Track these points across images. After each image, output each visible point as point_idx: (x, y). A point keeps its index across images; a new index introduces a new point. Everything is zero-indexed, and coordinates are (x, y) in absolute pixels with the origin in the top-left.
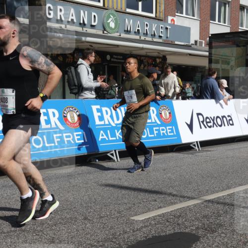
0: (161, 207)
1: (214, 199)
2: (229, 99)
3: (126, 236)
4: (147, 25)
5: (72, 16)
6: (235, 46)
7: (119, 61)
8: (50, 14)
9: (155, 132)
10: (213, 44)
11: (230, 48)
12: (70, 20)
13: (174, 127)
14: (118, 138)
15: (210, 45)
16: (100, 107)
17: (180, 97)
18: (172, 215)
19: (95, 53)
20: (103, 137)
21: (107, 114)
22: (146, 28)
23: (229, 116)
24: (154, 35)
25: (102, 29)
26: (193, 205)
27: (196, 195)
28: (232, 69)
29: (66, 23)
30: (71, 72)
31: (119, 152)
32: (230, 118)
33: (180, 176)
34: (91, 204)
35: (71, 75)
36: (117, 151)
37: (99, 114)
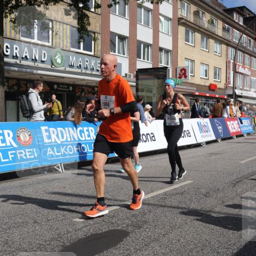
2: (152, 121)
3: (69, 235)
4: (87, 61)
5: (26, 53)
6: (156, 78)
7: (64, 89)
8: (7, 51)
10: (139, 77)
11: (152, 80)
12: (24, 56)
15: (137, 77)
16: (48, 128)
19: (43, 83)
20: (50, 153)
21: (54, 133)
22: (86, 63)
23: (152, 134)
24: (93, 69)
25: (51, 64)
28: (154, 96)
29: (21, 59)
30: (23, 99)
31: (64, 165)
32: (152, 135)
33: (114, 183)
35: (23, 102)
36: (62, 164)
37: (47, 134)
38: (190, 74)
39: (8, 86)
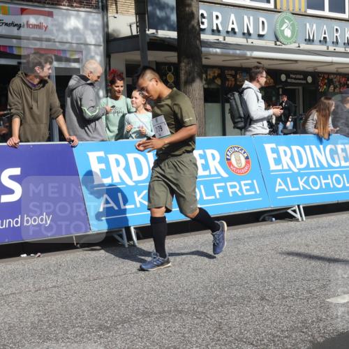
3: (321, 325)
4: (337, 30)
5: (233, 24)
7: (298, 81)
8: (203, 23)
12: (230, 30)
14: (302, 189)
16: (277, 146)
20: (281, 187)
21: (286, 155)
22: (336, 35)
24: (348, 43)
25: (275, 39)
29: (225, 34)
30: (235, 99)
31: (304, 208)
34: (268, 278)
35: (234, 103)
36: (301, 207)
37: (275, 155)
39: (206, 80)
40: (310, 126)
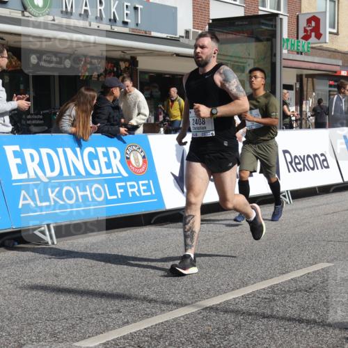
0: (128, 323)
1: (219, 305)
4: (101, 2)
6: (254, 39)
9: (119, 191)
11: (245, 45)
13: (151, 181)
14: (53, 203)
16: (20, 148)
17: (162, 129)
18: (147, 336)
19: (8, 51)
20: (26, 202)
21: (33, 160)
22: (99, 8)
24: (115, 20)
25: (21, 8)
26: (183, 317)
27: (189, 299)
31: (54, 227)
36: (52, 227)
37: (19, 161)
38: (329, 30)
40: (66, 123)
